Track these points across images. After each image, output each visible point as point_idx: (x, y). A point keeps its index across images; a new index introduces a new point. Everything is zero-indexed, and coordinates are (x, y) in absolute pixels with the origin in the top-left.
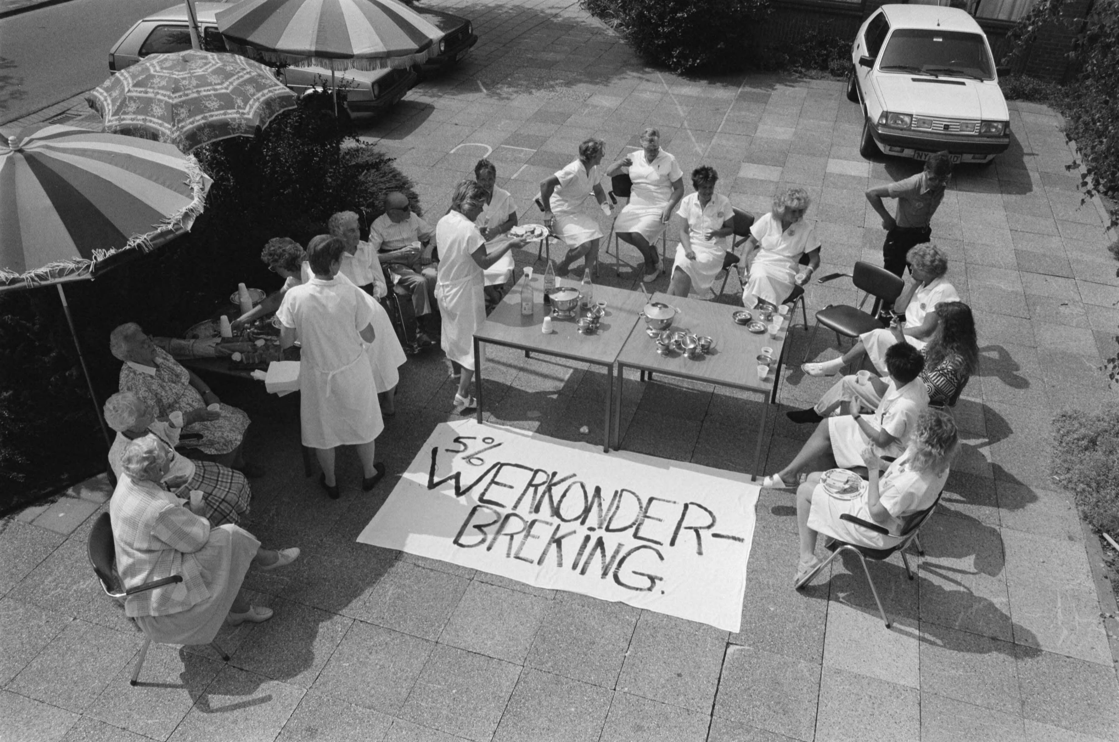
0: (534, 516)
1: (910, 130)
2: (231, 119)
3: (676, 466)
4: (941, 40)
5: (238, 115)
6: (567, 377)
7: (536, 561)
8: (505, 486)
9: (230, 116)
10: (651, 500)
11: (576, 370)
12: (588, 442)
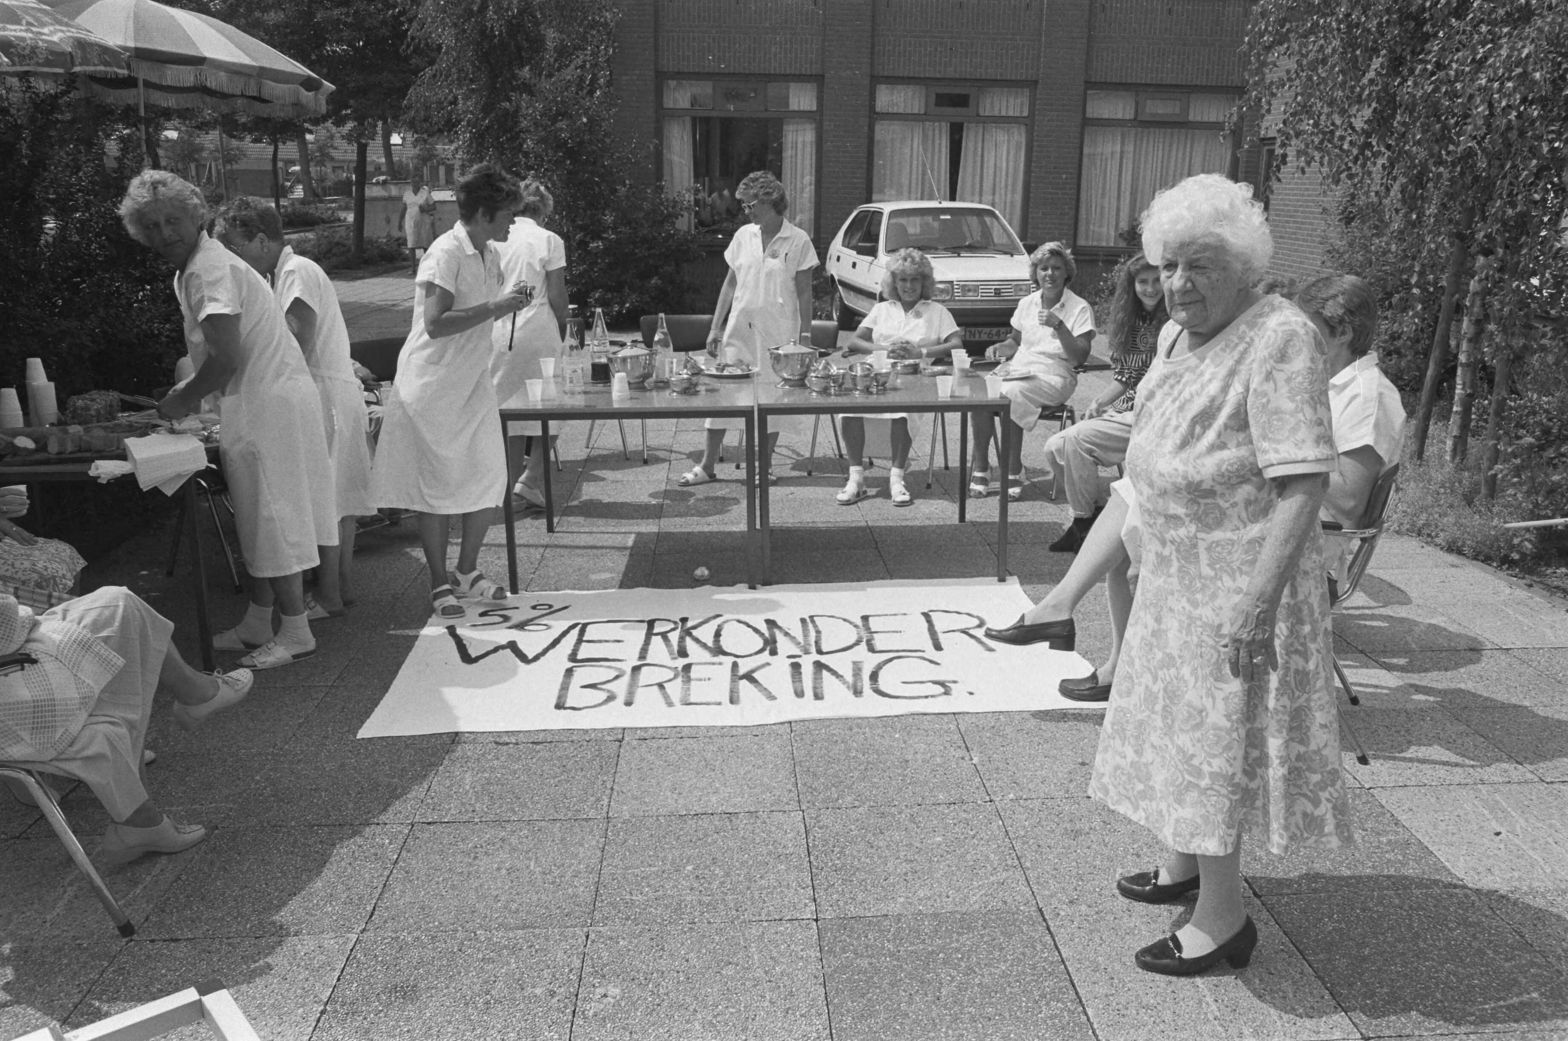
0: (685, 661)
1: (955, 301)
2: (16, 37)
3: (872, 587)
4: (949, 217)
5: (30, 35)
6: (630, 543)
7: (726, 699)
8: (606, 641)
9: (13, 33)
10: (865, 618)
11: (639, 534)
12: (713, 585)
